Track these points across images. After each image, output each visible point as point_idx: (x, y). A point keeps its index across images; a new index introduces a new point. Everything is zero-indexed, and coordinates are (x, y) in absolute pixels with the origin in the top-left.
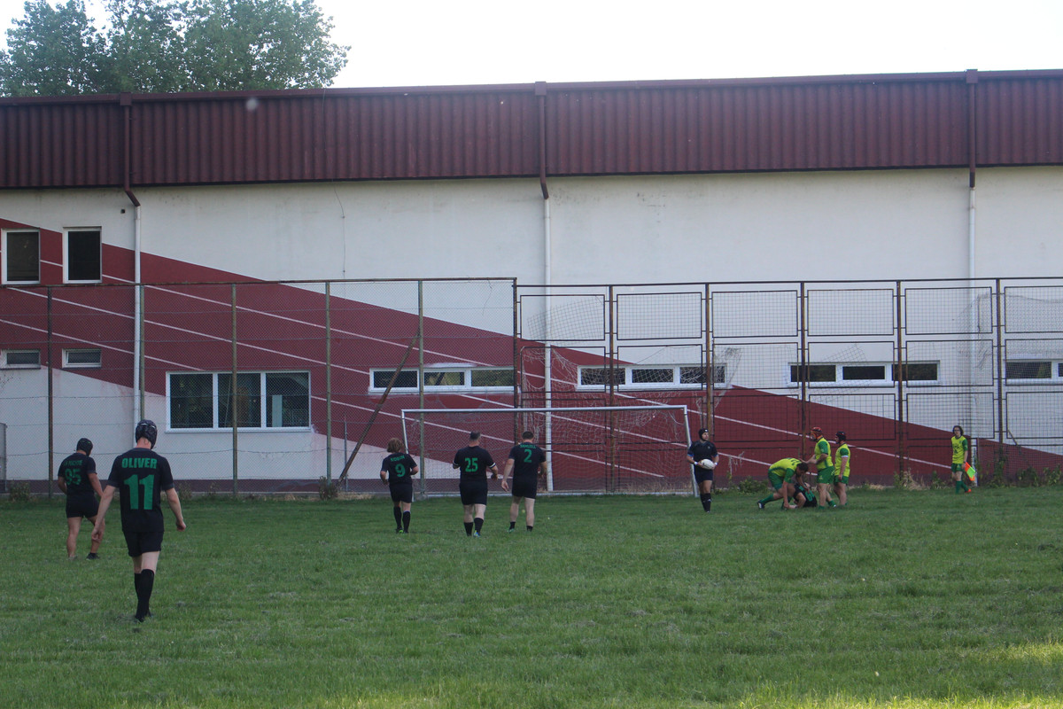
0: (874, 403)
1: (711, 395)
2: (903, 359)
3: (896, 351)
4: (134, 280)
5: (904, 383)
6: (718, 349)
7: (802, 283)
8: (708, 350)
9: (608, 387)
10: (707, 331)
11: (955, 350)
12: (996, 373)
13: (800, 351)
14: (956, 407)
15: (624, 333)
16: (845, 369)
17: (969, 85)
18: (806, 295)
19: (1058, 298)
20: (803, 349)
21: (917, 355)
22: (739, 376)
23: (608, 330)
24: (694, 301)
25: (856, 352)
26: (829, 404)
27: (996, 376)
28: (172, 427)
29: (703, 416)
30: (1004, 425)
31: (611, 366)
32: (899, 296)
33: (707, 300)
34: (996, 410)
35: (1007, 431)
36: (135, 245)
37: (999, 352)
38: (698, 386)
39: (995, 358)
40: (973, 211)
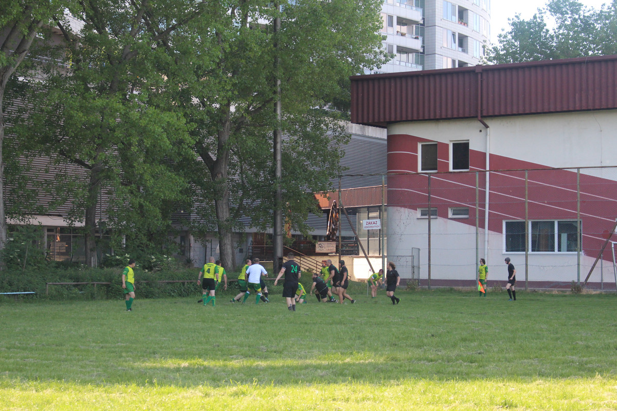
4: (485, 168)
28: (507, 251)
36: (486, 151)
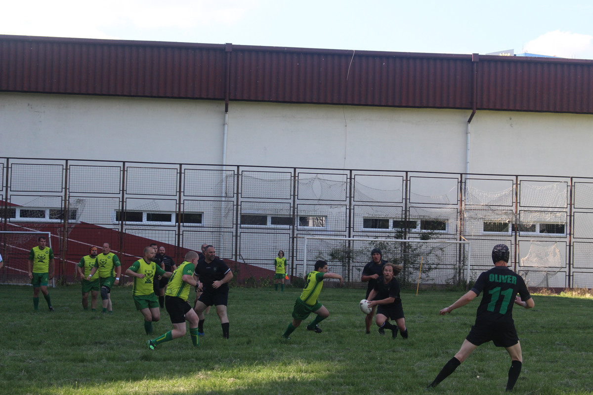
0: (164, 236)
1: (67, 227)
2: (182, 210)
3: (178, 205)
5: (181, 224)
6: (72, 200)
7: (124, 162)
8: (66, 199)
9: (3, 219)
10: (66, 188)
11: (211, 206)
12: (235, 221)
13: (121, 203)
14: (211, 239)
15: (15, 187)
16: (148, 215)
17: (227, 53)
18: (126, 170)
19: (272, 179)
20: (123, 202)
21: (190, 208)
22: (84, 216)
23: (5, 185)
24: (58, 170)
25: (154, 204)
26: (137, 235)
27: (235, 223)
29: (61, 239)
30: (238, 251)
31: (6, 208)
32: (180, 173)
33: (66, 169)
34: (234, 243)
35: (240, 255)
37: (237, 208)
38: (59, 221)
39: (235, 212)
40: (226, 126)
